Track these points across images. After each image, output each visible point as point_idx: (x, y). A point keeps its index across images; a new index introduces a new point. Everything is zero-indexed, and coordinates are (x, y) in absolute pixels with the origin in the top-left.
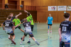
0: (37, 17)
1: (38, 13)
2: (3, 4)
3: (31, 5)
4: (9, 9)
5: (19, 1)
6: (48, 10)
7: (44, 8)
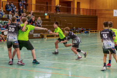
0: (97, 25)
1: (98, 19)
2: (53, 5)
3: (89, 8)
4: (62, 13)
5: (74, 2)
6: (114, 15)
7: (107, 12)
